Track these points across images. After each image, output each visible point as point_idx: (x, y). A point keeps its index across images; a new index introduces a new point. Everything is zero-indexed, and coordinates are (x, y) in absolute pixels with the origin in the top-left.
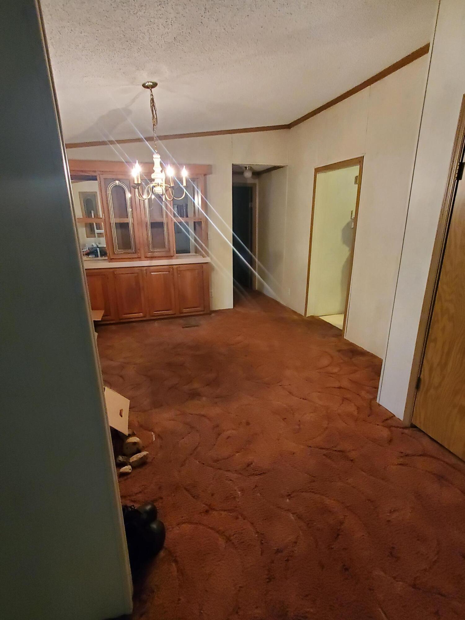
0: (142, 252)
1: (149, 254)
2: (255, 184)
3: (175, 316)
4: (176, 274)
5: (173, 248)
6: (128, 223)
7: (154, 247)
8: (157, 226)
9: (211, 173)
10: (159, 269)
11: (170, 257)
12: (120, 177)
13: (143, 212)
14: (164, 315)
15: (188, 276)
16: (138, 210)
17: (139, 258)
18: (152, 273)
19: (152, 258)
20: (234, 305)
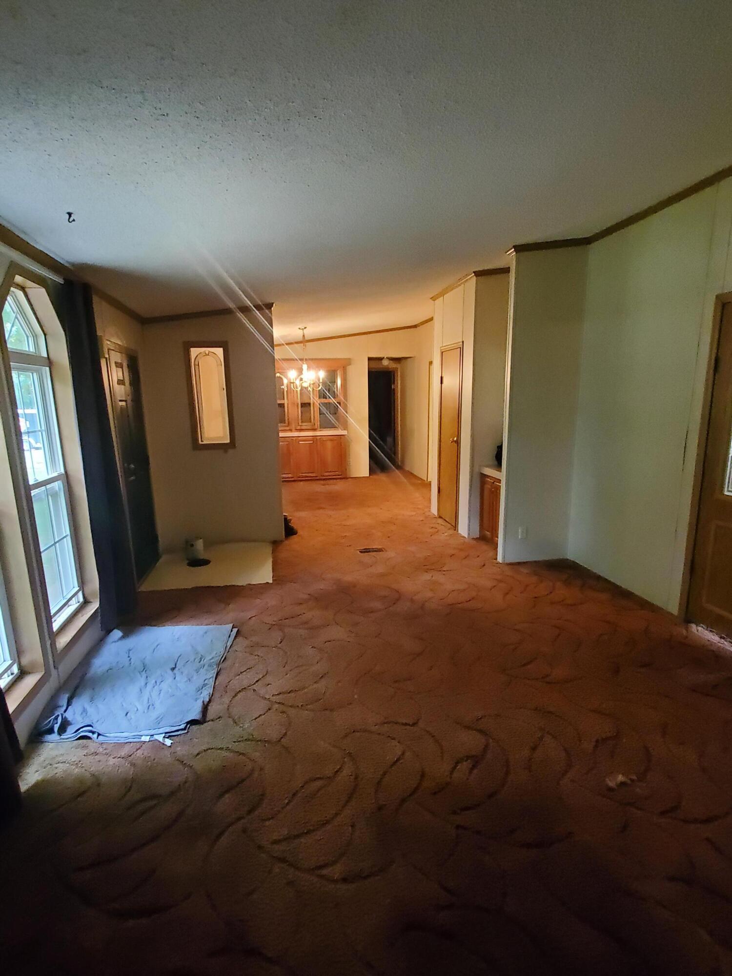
0: (293, 426)
1: (299, 428)
2: (397, 369)
3: (318, 478)
4: (319, 443)
5: (318, 424)
6: (284, 404)
7: (302, 422)
8: (306, 405)
9: (350, 365)
10: (306, 439)
11: (314, 430)
12: (280, 371)
13: (295, 398)
14: (307, 477)
15: (329, 445)
16: (292, 395)
17: (291, 430)
18: (300, 442)
19: (301, 430)
20: (370, 474)
